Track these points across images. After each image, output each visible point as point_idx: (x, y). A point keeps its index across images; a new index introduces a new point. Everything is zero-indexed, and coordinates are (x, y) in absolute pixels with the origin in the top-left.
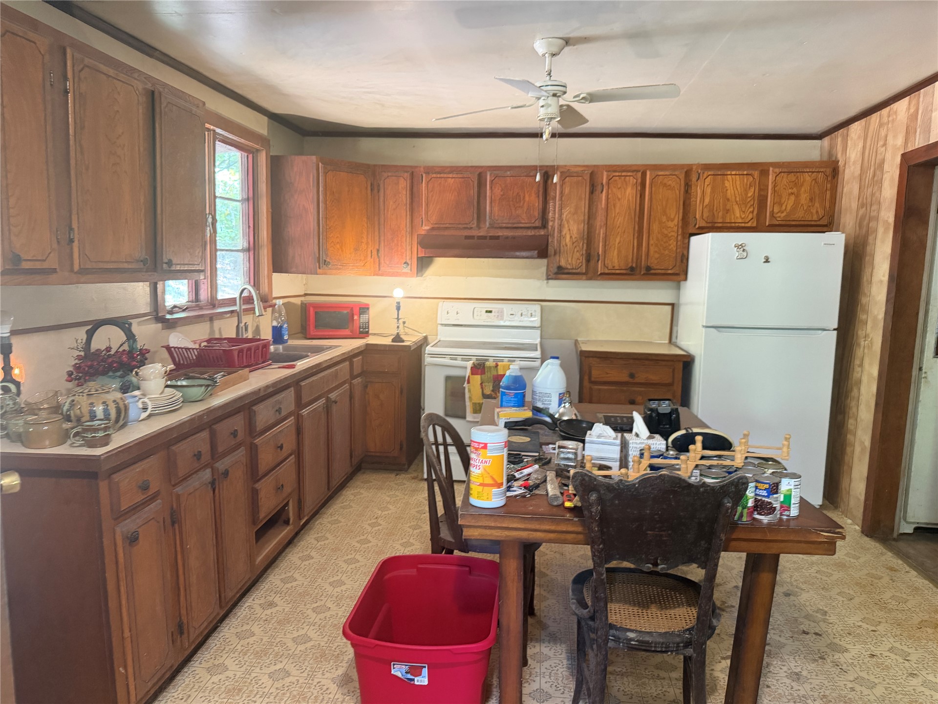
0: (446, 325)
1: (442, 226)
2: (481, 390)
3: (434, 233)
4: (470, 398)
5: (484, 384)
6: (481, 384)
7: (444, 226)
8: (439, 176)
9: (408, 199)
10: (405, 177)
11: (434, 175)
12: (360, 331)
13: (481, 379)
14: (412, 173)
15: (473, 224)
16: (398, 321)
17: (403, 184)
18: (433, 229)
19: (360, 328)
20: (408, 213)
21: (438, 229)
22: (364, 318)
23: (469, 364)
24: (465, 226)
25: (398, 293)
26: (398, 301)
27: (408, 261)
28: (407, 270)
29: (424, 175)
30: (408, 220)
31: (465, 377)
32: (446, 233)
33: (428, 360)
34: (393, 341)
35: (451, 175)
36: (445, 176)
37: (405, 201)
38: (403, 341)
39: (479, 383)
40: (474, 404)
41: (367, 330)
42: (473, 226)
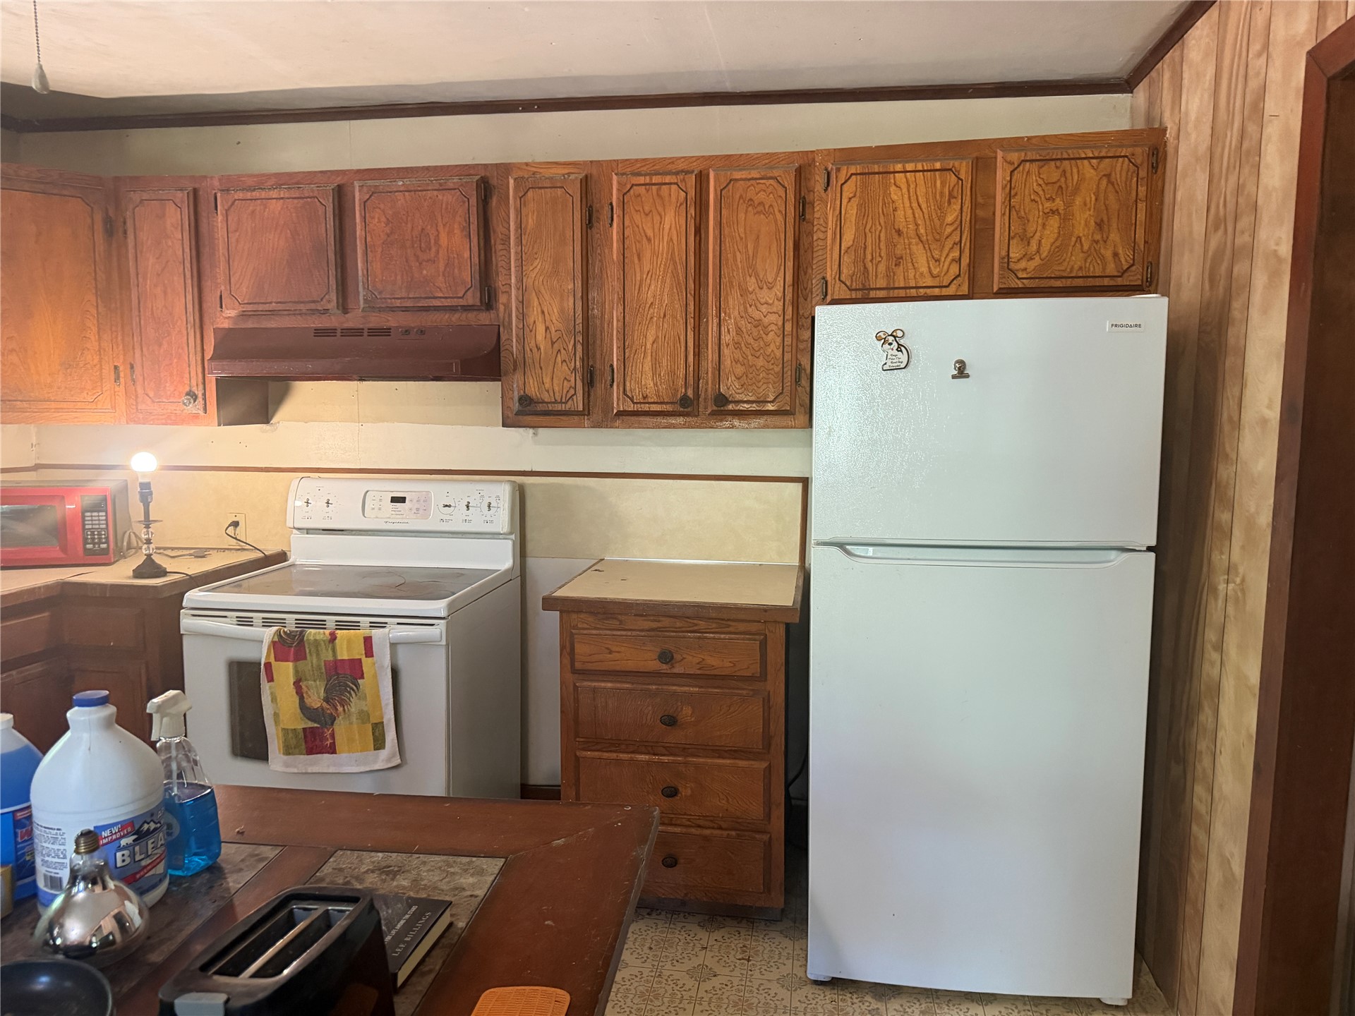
1: (261, 307)
3: (250, 325)
7: (267, 307)
8: (249, 195)
9: (187, 250)
10: (177, 201)
11: (240, 195)
13: (296, 671)
14: (195, 191)
15: (329, 301)
16: (147, 527)
17: (175, 218)
18: (244, 315)
19: (85, 542)
20: (189, 282)
21: (256, 315)
23: (268, 634)
24: (313, 306)
25: (144, 463)
26: (146, 480)
27: (194, 389)
28: (195, 408)
29: (219, 195)
30: (189, 297)
31: (260, 664)
32: (272, 324)
33: (187, 622)
34: (138, 573)
35: (274, 194)
36: (263, 194)
37: (180, 253)
38: (164, 573)
40: (285, 731)
41: (104, 546)
42: (329, 306)
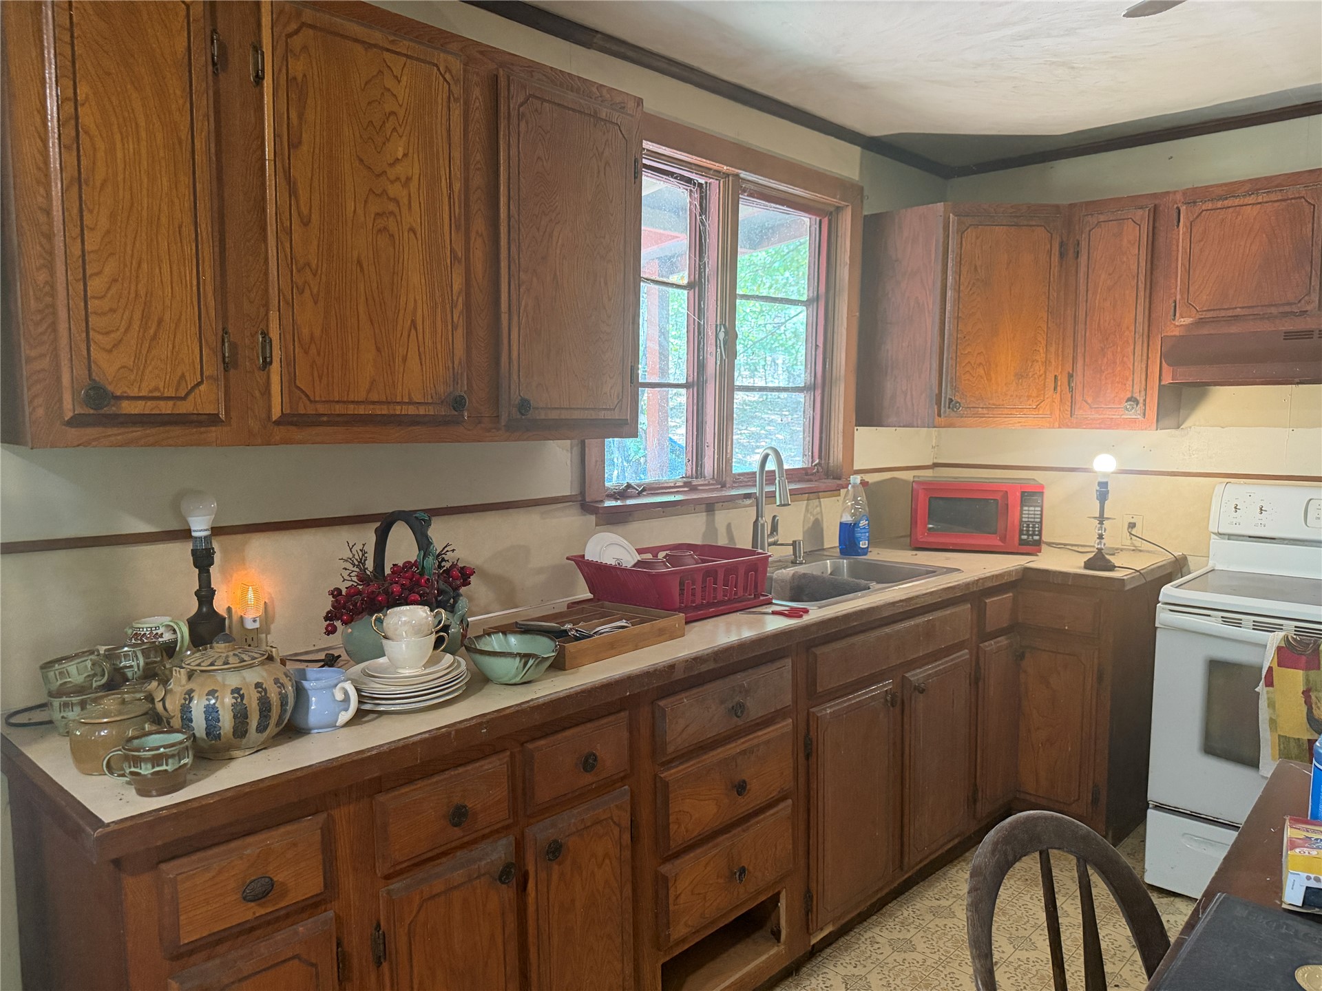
0: (1230, 536)
1: (1223, 313)
2: (1305, 709)
3: (1205, 331)
4: (1273, 723)
5: (1313, 695)
6: (1307, 693)
7: (1230, 313)
8: (1219, 204)
9: (1143, 264)
10: (1137, 219)
11: (1210, 205)
12: (1020, 540)
13: (1307, 681)
14: (1156, 207)
15: (1308, 303)
16: (1101, 523)
17: (1133, 234)
18: (1201, 322)
19: (1021, 532)
20: (1142, 294)
21: (1215, 320)
22: (1029, 512)
23: (1274, 640)
24: (1287, 309)
25: (1105, 464)
26: (1104, 480)
27: (1136, 395)
28: (1134, 413)
29: (1183, 209)
30: (1140, 309)
31: (1261, 669)
32: (1234, 329)
33: (1163, 616)
34: (1089, 565)
35: (1251, 200)
36: (1237, 202)
37: (1134, 267)
38: (1112, 568)
39: (1301, 688)
40: (1284, 740)
41: (1036, 538)
42: (1308, 308)
